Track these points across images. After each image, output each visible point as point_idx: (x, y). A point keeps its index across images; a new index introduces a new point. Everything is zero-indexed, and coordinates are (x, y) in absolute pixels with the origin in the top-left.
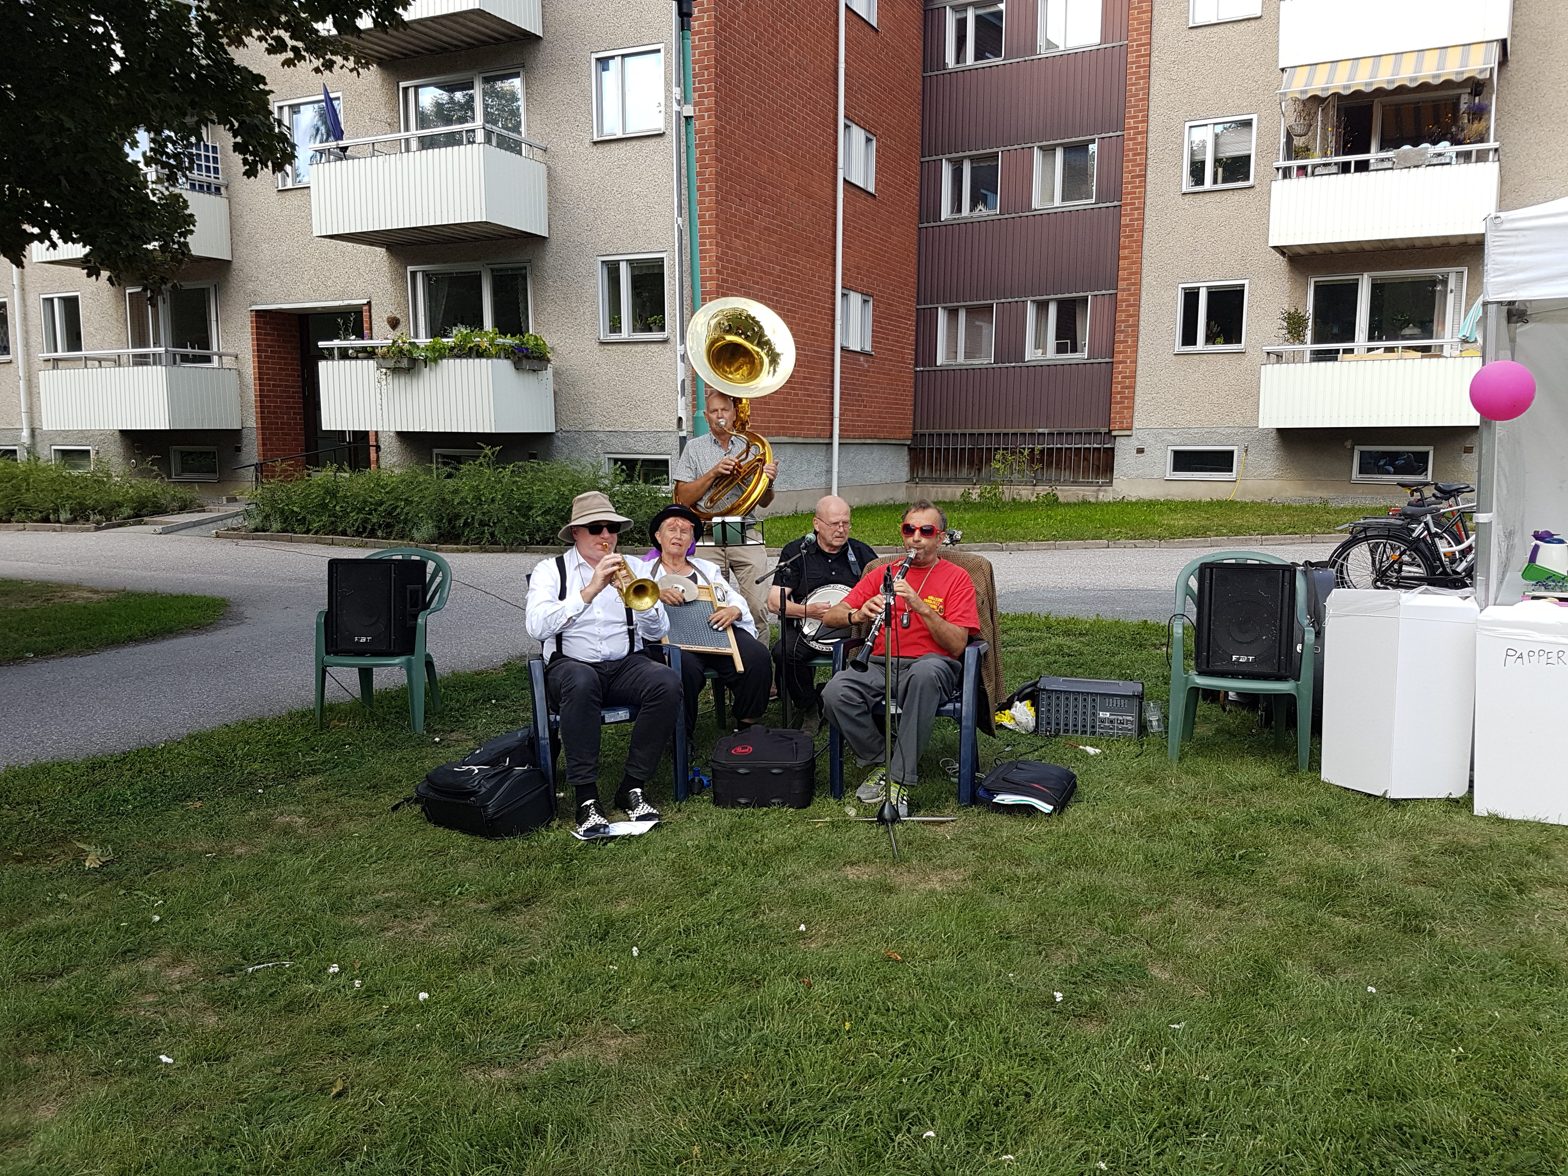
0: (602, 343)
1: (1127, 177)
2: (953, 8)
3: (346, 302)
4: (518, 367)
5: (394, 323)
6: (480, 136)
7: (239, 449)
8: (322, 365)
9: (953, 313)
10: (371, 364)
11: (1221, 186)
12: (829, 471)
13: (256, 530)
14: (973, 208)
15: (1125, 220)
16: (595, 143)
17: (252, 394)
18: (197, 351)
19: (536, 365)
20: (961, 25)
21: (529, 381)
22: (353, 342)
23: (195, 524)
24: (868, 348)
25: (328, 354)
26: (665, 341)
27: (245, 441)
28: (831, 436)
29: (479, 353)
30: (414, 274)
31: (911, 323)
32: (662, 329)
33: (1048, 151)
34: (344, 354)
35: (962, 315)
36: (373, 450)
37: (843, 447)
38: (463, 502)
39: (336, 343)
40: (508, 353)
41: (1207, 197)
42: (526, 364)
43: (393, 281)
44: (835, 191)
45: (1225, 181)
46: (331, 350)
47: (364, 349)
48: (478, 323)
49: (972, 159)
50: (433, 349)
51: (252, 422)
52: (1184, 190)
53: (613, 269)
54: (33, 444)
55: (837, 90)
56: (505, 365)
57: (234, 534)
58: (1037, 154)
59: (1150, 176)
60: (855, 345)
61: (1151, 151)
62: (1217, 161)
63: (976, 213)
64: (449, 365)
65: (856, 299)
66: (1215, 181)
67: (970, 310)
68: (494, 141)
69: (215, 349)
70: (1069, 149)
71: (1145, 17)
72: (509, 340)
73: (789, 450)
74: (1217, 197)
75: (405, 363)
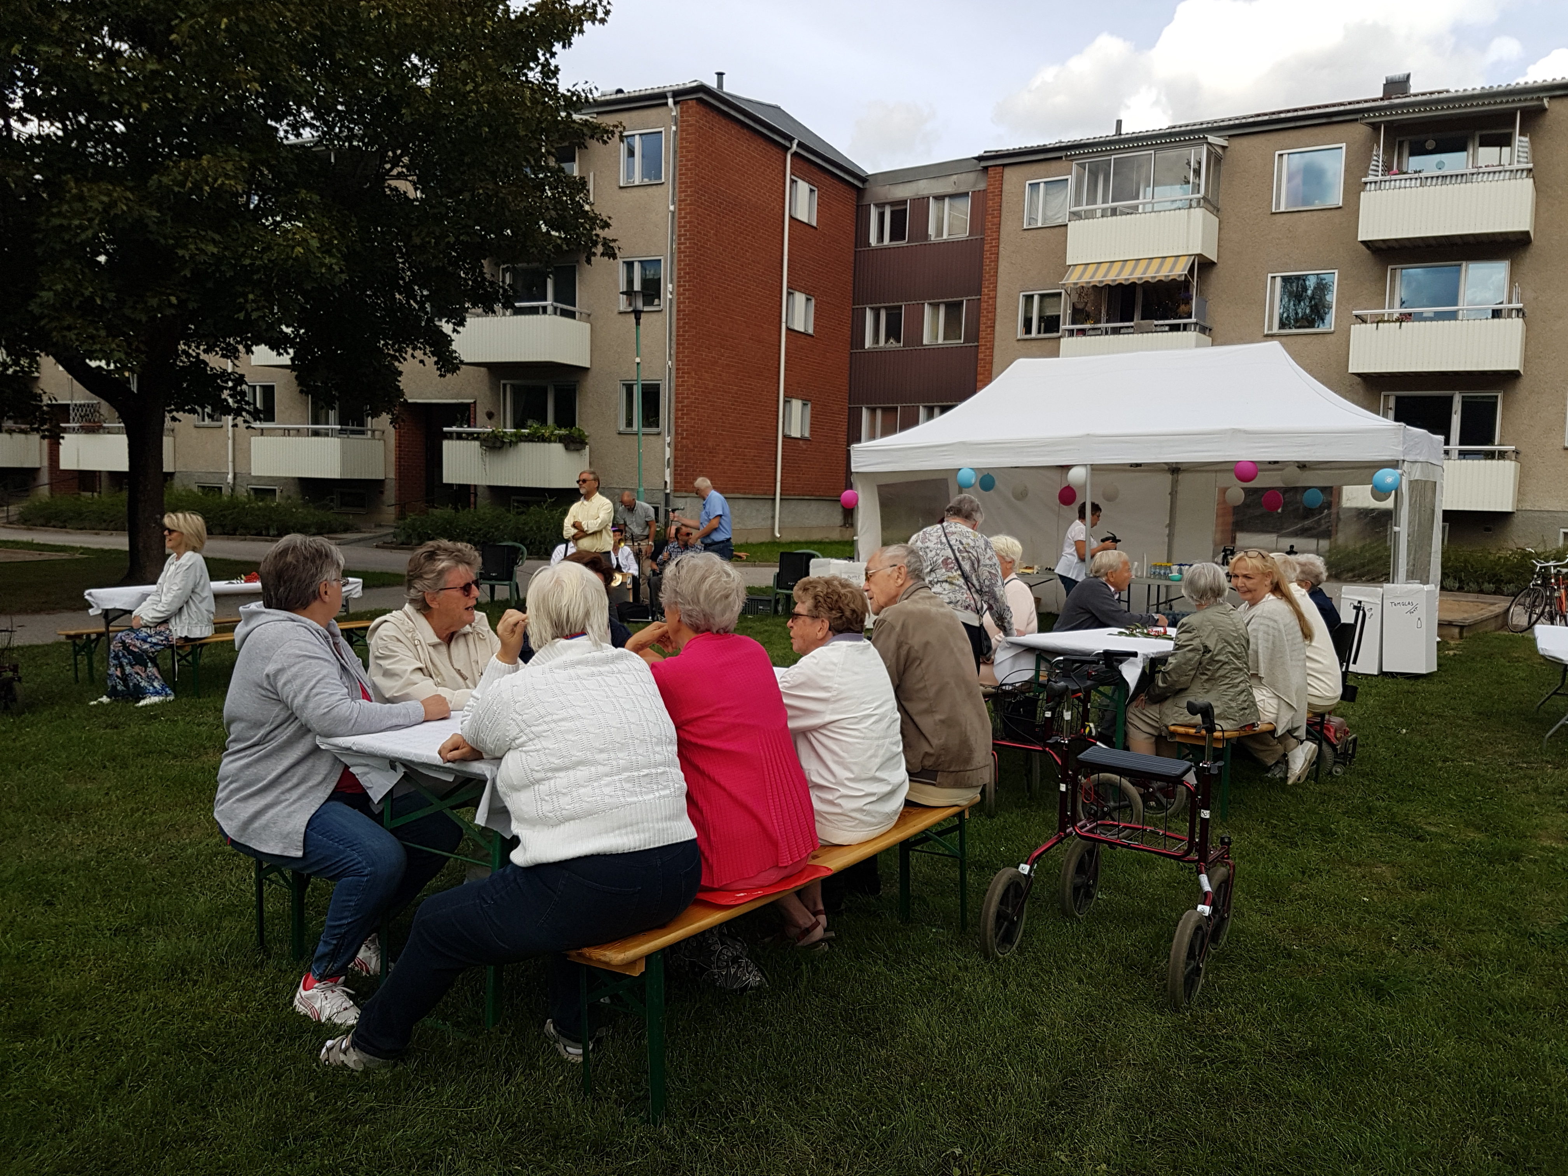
0: (620, 434)
1: (982, 327)
2: (876, 205)
3: (460, 401)
4: (567, 448)
5: (490, 415)
6: (550, 309)
7: (382, 493)
8: (446, 444)
9: (873, 411)
10: (477, 443)
11: (1042, 336)
12: (773, 517)
13: (403, 544)
14: (887, 341)
15: (981, 356)
16: (620, 313)
17: (392, 458)
18: (355, 428)
19: (578, 446)
20: (881, 216)
21: (575, 456)
22: (466, 429)
23: (359, 540)
24: (807, 435)
25: (450, 436)
26: (659, 434)
27: (387, 487)
28: (775, 494)
29: (543, 439)
30: (505, 385)
31: (844, 417)
32: (658, 426)
33: (935, 306)
34: (459, 436)
35: (879, 413)
36: (472, 496)
37: (785, 502)
38: (531, 529)
39: (454, 429)
40: (561, 439)
41: (1033, 343)
42: (572, 447)
43: (491, 389)
44: (780, 335)
45: (1045, 332)
46: (451, 433)
47: (472, 434)
48: (544, 422)
49: (886, 308)
50: (515, 435)
51: (392, 475)
52: (1019, 337)
53: (629, 389)
54: (234, 484)
55: (782, 272)
56: (558, 447)
57: (385, 546)
58: (927, 309)
59: (997, 327)
60: (795, 433)
61: (998, 310)
62: (1041, 318)
63: (889, 345)
64: (524, 446)
65: (796, 404)
66: (1039, 332)
67: (884, 410)
68: (558, 312)
69: (369, 426)
70: (948, 305)
71: (995, 220)
72: (563, 432)
73: (742, 502)
74: (1038, 343)
75: (498, 444)
